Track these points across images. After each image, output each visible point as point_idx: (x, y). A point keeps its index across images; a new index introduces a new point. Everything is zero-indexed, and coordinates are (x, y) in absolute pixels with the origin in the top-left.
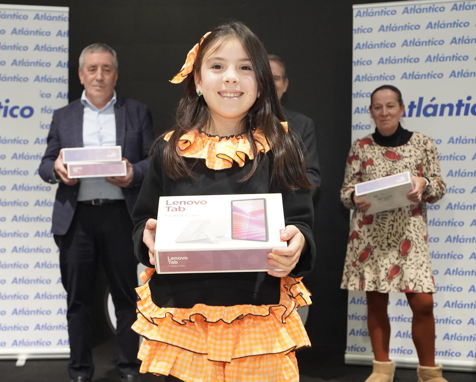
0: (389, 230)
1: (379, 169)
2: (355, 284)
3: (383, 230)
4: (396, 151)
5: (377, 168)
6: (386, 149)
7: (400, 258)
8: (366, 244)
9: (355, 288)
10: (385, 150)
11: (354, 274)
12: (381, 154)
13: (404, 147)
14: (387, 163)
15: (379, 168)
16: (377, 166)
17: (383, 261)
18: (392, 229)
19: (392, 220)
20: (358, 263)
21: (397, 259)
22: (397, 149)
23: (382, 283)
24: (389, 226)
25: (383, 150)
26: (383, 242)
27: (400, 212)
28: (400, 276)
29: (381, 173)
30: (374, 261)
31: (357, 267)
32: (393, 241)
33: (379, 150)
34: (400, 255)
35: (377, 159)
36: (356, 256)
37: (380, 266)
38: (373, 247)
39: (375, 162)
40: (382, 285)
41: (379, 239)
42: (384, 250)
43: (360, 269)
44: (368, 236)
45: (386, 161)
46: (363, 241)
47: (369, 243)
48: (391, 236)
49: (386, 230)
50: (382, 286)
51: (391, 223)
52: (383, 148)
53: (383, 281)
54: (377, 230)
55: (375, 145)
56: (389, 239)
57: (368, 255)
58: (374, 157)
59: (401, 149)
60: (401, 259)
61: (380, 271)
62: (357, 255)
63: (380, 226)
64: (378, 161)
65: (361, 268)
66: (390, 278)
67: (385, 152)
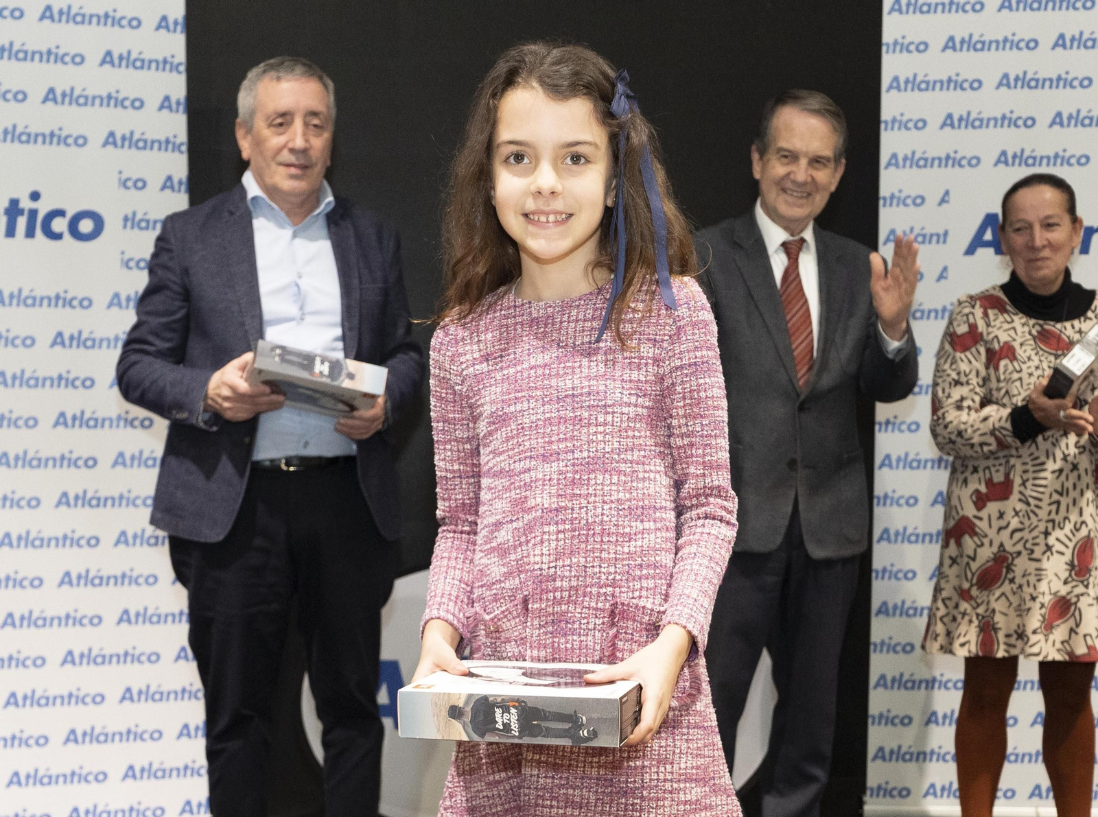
0: (1050, 513)
1: (1030, 371)
2: (968, 642)
3: (1036, 515)
4: (1061, 331)
5: (1024, 367)
6: (1041, 326)
7: (1073, 580)
8: (995, 549)
9: (970, 652)
10: (1038, 328)
11: (967, 618)
12: (1029, 337)
13: (1080, 322)
14: (1043, 358)
15: (1029, 367)
16: (1024, 363)
17: (1035, 587)
18: (1057, 513)
19: (1056, 491)
20: (974, 592)
21: (1066, 582)
22: (1065, 328)
23: (1033, 639)
24: (1051, 504)
25: (1033, 327)
26: (1037, 541)
27: (1075, 473)
28: (1071, 623)
29: (1033, 379)
30: (1015, 587)
31: (973, 602)
32: (1058, 539)
33: (1023, 325)
34: (1073, 573)
35: (1021, 345)
36: (969, 575)
37: (1028, 598)
38: (1011, 554)
39: (1019, 352)
40: (1031, 642)
41: (1025, 534)
42: (1038, 560)
43: (978, 605)
44: (1000, 529)
45: (1041, 353)
46: (986, 541)
47: (1001, 545)
48: (1053, 529)
49: (1043, 514)
50: (1031, 646)
51: (1056, 497)
52: (1032, 322)
53: (1034, 632)
54: (1021, 514)
55: (1014, 314)
56: (1050, 534)
57: (1001, 572)
58: (1014, 340)
59: (1073, 327)
60: (1074, 583)
61: (1029, 609)
62: (973, 575)
63: (1028, 504)
64: (1025, 351)
65: (983, 602)
66: (1048, 626)
67: (1038, 332)
